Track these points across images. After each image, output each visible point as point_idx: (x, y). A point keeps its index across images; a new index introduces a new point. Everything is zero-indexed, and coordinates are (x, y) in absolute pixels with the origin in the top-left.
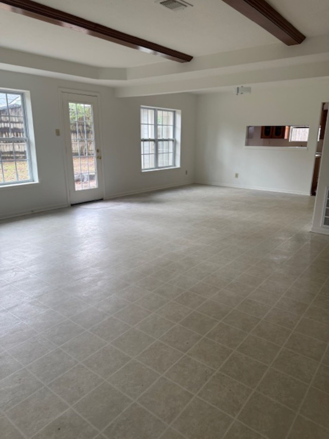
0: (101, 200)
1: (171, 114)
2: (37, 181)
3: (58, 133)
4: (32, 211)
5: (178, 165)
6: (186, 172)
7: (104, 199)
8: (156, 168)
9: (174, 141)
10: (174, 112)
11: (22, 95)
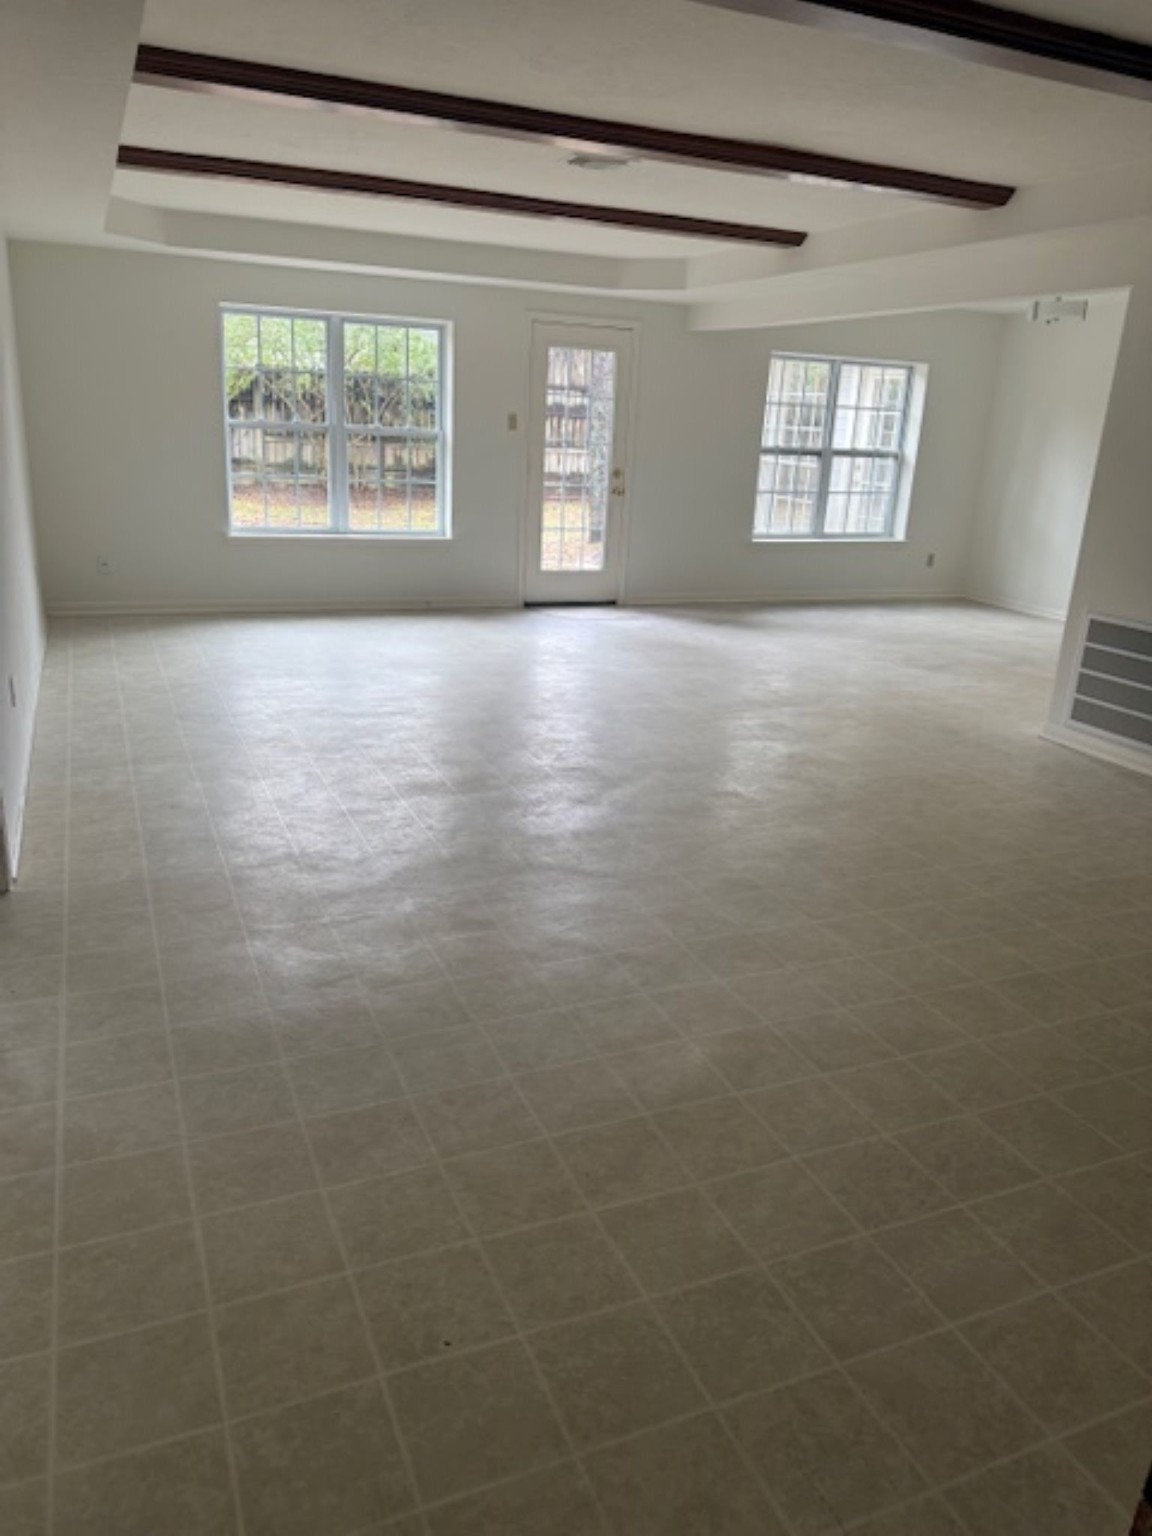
0: (611, 604)
1: (900, 375)
2: (449, 535)
3: (513, 422)
4: (428, 603)
5: (900, 535)
6: (931, 560)
7: (620, 602)
8: (814, 535)
9: (899, 458)
10: (911, 370)
11: (441, 329)
